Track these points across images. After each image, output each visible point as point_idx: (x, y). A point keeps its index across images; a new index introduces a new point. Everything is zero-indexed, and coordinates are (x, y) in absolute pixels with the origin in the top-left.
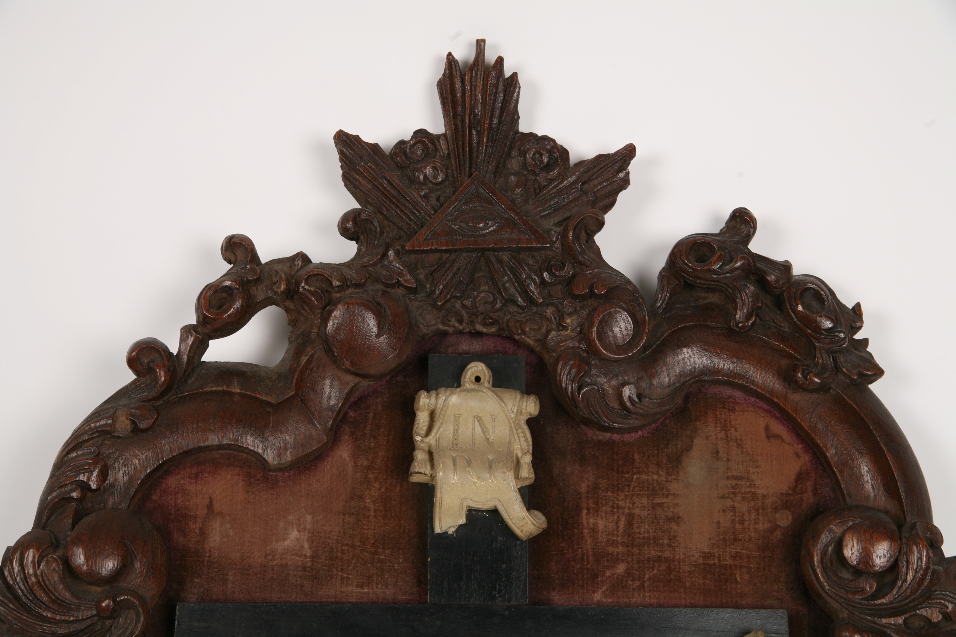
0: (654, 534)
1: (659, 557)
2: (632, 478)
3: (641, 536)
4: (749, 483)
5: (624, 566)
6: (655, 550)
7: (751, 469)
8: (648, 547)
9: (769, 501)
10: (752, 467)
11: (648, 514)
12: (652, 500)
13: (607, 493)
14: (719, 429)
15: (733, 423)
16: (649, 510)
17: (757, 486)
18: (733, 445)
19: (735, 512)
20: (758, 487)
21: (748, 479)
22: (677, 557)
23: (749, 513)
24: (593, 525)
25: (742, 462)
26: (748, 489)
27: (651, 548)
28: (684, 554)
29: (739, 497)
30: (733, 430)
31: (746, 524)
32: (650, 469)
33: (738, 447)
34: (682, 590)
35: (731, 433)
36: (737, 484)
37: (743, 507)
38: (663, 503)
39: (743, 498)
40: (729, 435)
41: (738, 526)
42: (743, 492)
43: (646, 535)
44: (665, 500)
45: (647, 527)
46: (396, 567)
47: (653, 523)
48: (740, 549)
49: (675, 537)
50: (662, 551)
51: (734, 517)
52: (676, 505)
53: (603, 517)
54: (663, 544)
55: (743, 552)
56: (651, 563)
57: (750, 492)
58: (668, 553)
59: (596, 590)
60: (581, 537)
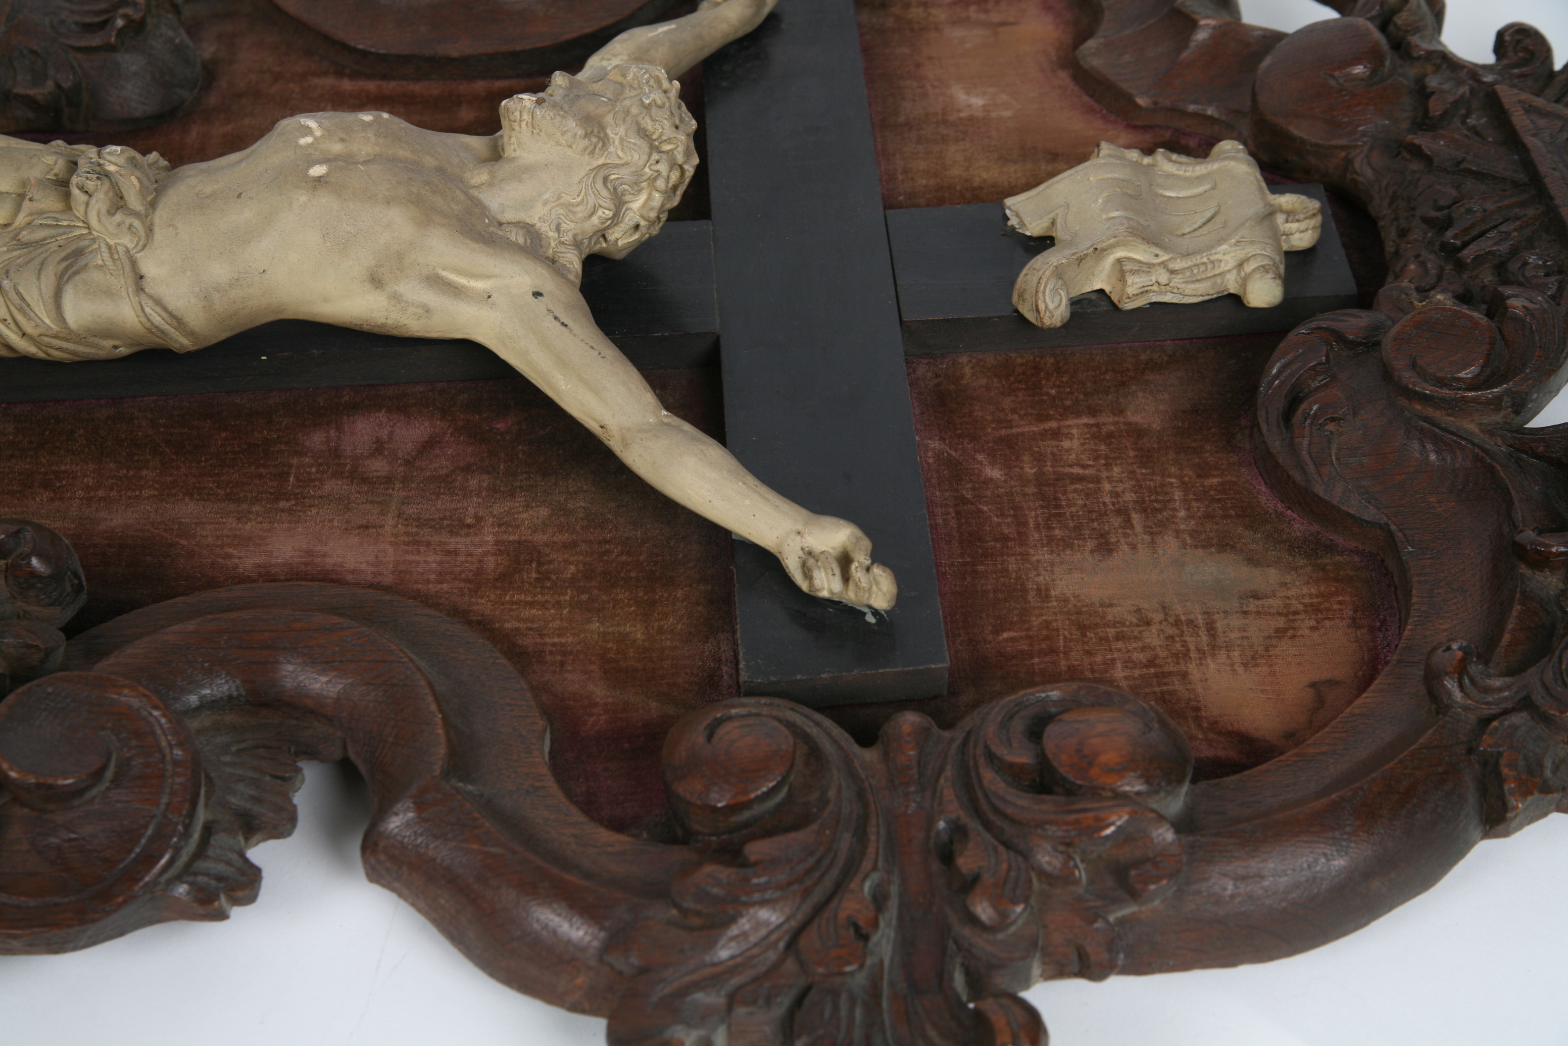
0: (1068, 514)
1: (1026, 524)
2: (1170, 476)
3: (1060, 495)
4: (1206, 648)
5: (999, 477)
6: (1037, 516)
7: (1237, 654)
8: (1042, 507)
9: (1177, 685)
10: (1241, 656)
11: (1104, 503)
12: (1134, 509)
13: (1133, 450)
14: (1307, 600)
15: (1327, 623)
16: (1113, 504)
17: (1204, 662)
18: (1281, 622)
19: (1137, 625)
20: (1202, 664)
21: (1214, 647)
22: (1032, 551)
23: (1143, 649)
24: (1068, 434)
25: (1247, 637)
26: (1192, 647)
27: (1039, 512)
28: (1038, 561)
29: (1172, 631)
30: (1313, 623)
31: (1120, 645)
32: (1194, 504)
33: (1277, 630)
34: (968, 559)
35: (1302, 620)
36: (1197, 627)
37: (1153, 637)
38: (1132, 527)
39: (1171, 638)
40: (1300, 617)
41: (1111, 632)
42: (1183, 638)
43: (1063, 503)
44: (1138, 528)
45: (1080, 502)
47: (1090, 512)
48: (1065, 637)
49: (1071, 546)
50: (1037, 527)
51: (1128, 623)
52: (1133, 547)
53: (1087, 446)
54: (1050, 528)
55: (1061, 642)
56: (1012, 512)
57: (1188, 650)
58: (1036, 536)
59: (947, 442)
60: (1041, 418)
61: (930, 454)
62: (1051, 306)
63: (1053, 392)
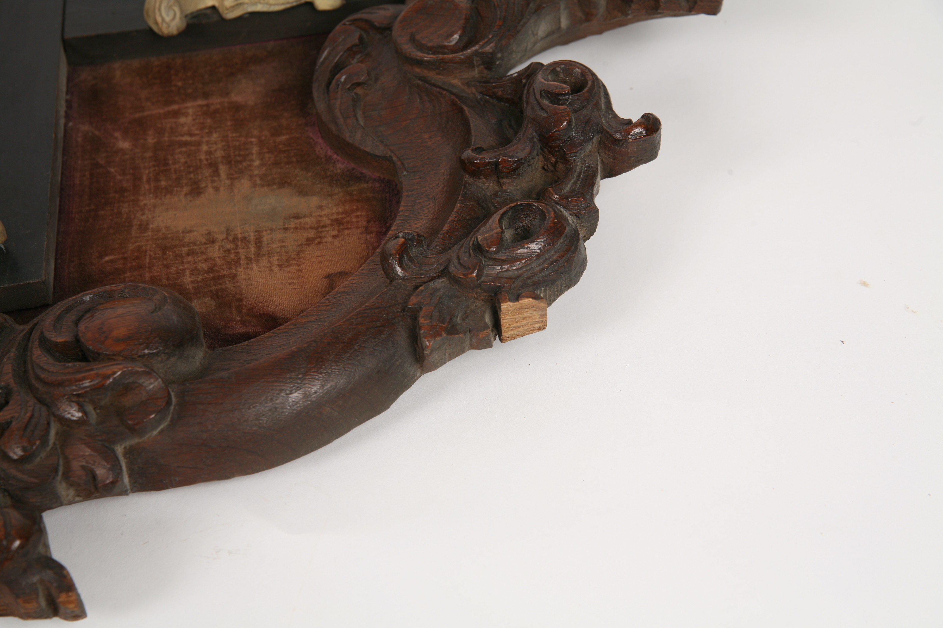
0: (173, 170)
1: (140, 179)
2: (252, 137)
3: (169, 156)
4: (253, 256)
5: (128, 147)
6: (149, 173)
7: (275, 258)
8: (154, 166)
9: (228, 285)
10: (278, 260)
11: (201, 160)
12: (222, 162)
13: (231, 120)
14: (335, 217)
15: (346, 232)
16: (207, 160)
17: (250, 266)
18: (312, 234)
19: (205, 244)
20: (248, 268)
21: (258, 255)
22: (141, 198)
23: (206, 260)
24: (185, 113)
25: (285, 246)
26: (243, 256)
27: (151, 170)
28: (145, 205)
29: (229, 246)
30: (335, 232)
31: (190, 259)
32: (267, 156)
33: (308, 240)
34: (93, 207)
35: (328, 231)
36: (249, 242)
37: (215, 252)
38: (219, 175)
39: (228, 251)
40: (327, 229)
41: (185, 250)
42: (237, 251)
43: (170, 162)
44: (223, 175)
45: (183, 160)
47: (189, 167)
48: (150, 256)
49: (171, 192)
50: (148, 181)
51: (199, 243)
52: (217, 189)
53: (197, 121)
54: (158, 181)
55: (148, 260)
56: (131, 171)
57: (239, 259)
58: (147, 187)
59: (95, 125)
60: (167, 103)
61: (80, 135)
62: (167, 19)
63: (180, 84)
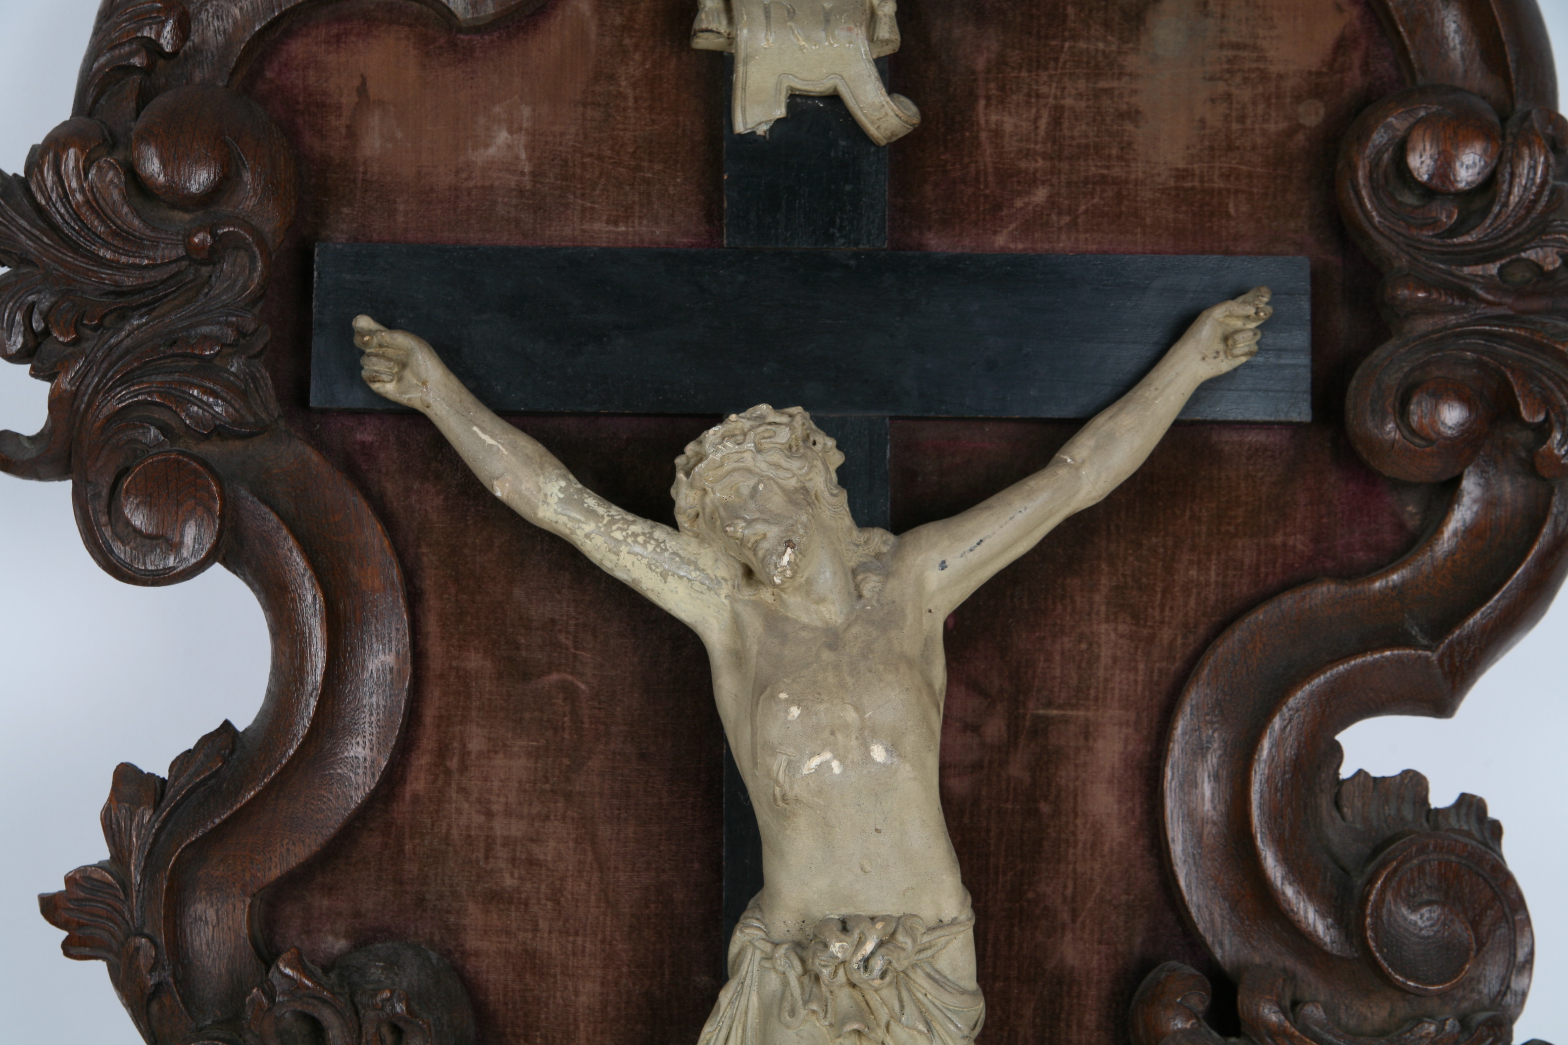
0: (1096, 139)
1: (1103, 176)
2: (1062, 47)
3: (1074, 143)
4: (1256, 54)
5: (1045, 191)
6: (1096, 166)
7: (1261, 31)
8: (1086, 160)
9: (1288, 84)
10: (1263, 28)
11: (1087, 107)
12: (1095, 83)
13: (1020, 72)
16: (1088, 100)
17: (1269, 59)
19: (1231, 103)
20: (1271, 61)
21: (1255, 48)
22: (1133, 177)
23: (1255, 104)
24: (996, 124)
25: (1247, 19)
26: (1254, 65)
27: (1091, 162)
28: (1144, 172)
29: (1238, 79)
31: (1249, 121)
32: (1092, 32)
34: (1139, 230)
36: (1235, 57)
37: (1245, 94)
38: (1112, 89)
39: (1246, 80)
41: (1235, 126)
42: (1246, 69)
43: (1084, 141)
44: (1115, 84)
45: (1084, 127)
46: (672, 192)
47: (1094, 120)
48: (1238, 163)
49: (1130, 144)
50: (1108, 168)
51: (1228, 111)
52: (1134, 92)
53: (1013, 111)
54: (1110, 156)
55: (1243, 167)
56: (1090, 186)
57: (1258, 69)
58: (1117, 169)
59: (998, 229)
60: (975, 144)
61: (1012, 246)
63: (943, 129)
